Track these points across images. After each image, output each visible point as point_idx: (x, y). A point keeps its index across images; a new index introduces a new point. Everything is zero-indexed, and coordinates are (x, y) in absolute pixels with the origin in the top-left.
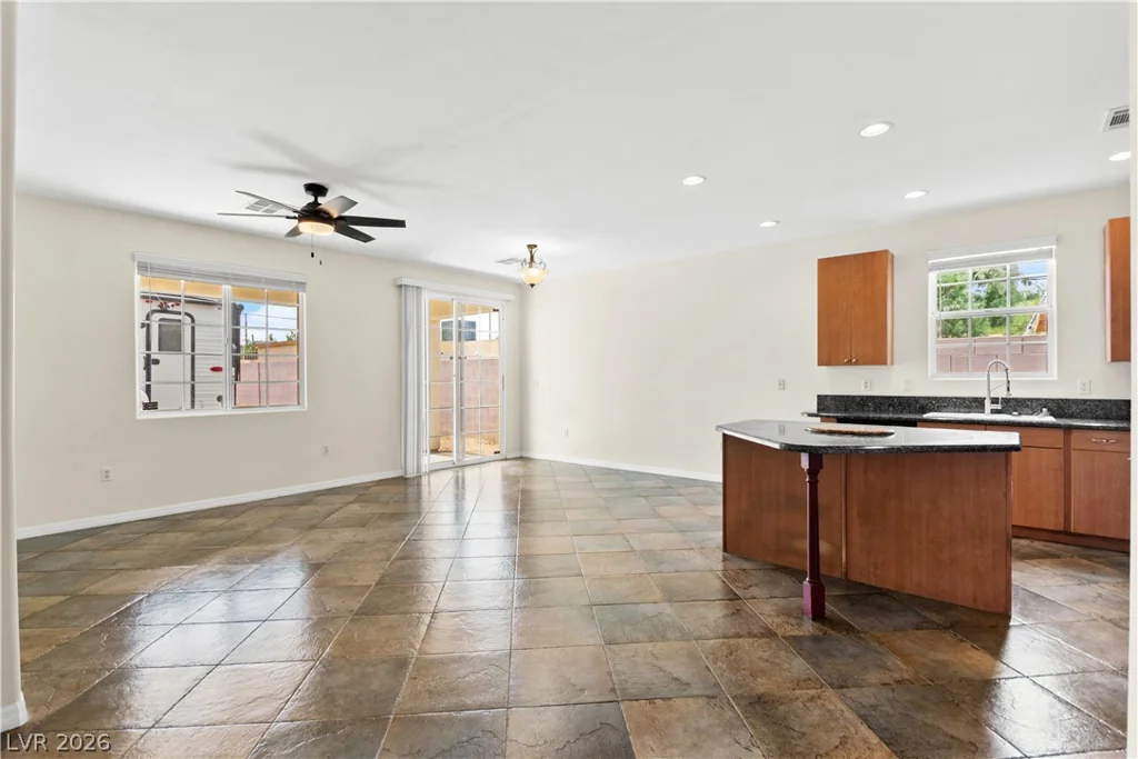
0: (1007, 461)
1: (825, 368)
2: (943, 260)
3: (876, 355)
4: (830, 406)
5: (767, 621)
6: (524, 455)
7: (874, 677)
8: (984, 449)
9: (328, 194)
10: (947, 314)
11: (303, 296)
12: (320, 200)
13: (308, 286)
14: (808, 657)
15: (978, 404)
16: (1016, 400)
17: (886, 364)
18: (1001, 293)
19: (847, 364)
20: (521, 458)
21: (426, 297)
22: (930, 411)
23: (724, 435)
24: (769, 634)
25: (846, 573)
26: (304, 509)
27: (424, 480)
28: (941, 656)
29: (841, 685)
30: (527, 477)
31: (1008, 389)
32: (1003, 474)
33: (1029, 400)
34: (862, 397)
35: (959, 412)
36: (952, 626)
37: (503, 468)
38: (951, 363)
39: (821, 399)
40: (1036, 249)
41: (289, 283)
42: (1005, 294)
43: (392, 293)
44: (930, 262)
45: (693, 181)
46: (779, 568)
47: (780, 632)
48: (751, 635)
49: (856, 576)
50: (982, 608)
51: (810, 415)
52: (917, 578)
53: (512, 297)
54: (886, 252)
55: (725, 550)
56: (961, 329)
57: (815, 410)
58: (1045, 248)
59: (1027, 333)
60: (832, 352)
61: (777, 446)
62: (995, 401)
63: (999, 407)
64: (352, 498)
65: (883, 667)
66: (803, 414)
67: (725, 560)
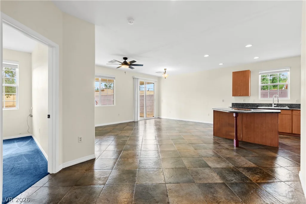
0: (278, 115)
1: (234, 97)
2: (263, 72)
3: (246, 93)
4: (234, 105)
5: (227, 147)
6: (159, 117)
7: (251, 155)
8: (273, 112)
9: (128, 59)
10: (263, 85)
11: (115, 81)
12: (126, 61)
13: (116, 79)
14: (237, 152)
15: (271, 105)
16: (280, 104)
17: (249, 96)
18: (276, 78)
19: (239, 96)
20: (159, 118)
21: (139, 81)
22: (259, 107)
23: (214, 110)
24: (227, 149)
25: (242, 140)
26: (117, 127)
27: (139, 122)
28: (264, 153)
29: (244, 156)
30: (160, 122)
31: (278, 101)
32: (277, 118)
33: (283, 104)
34: (243, 104)
35: (266, 107)
36: (266, 149)
37: (155, 120)
38: (264, 95)
39: (233, 104)
40: (285, 70)
41: (112, 78)
42: (277, 79)
43: (132, 79)
44: (259, 73)
45: (206, 56)
46: (226, 139)
47: (230, 149)
48: (223, 149)
49: (244, 140)
50: (272, 146)
51: (231, 107)
52: (258, 141)
53: (157, 80)
54: (249, 70)
55: (214, 135)
56: (266, 88)
57: (231, 106)
58: (287, 69)
59: (283, 89)
60: (236, 93)
61: (228, 112)
62: (275, 104)
63: (276, 106)
64: (126, 125)
65: (252, 154)
66: (229, 107)
67: (214, 137)
